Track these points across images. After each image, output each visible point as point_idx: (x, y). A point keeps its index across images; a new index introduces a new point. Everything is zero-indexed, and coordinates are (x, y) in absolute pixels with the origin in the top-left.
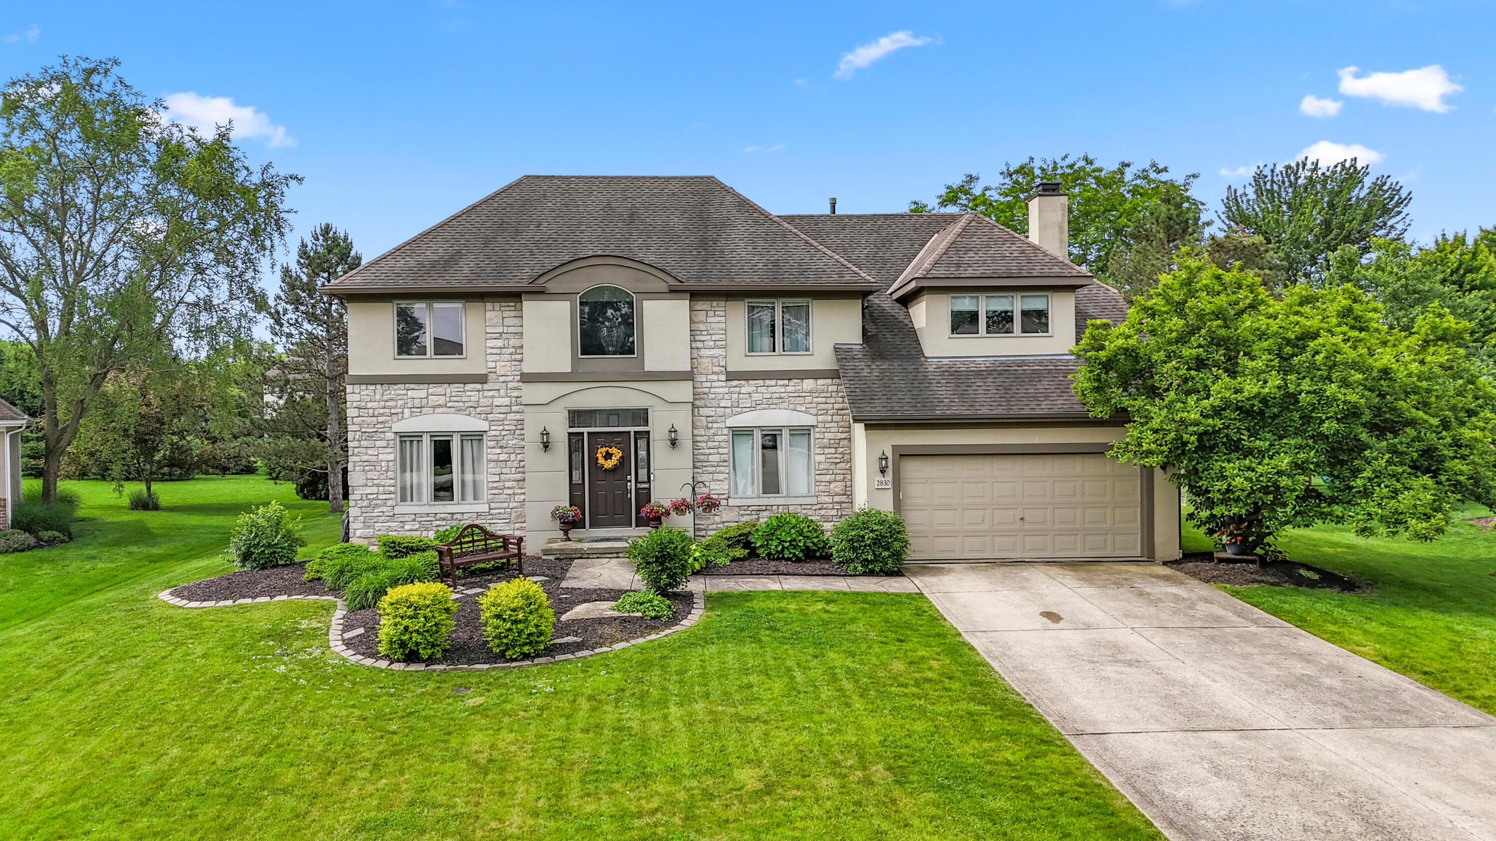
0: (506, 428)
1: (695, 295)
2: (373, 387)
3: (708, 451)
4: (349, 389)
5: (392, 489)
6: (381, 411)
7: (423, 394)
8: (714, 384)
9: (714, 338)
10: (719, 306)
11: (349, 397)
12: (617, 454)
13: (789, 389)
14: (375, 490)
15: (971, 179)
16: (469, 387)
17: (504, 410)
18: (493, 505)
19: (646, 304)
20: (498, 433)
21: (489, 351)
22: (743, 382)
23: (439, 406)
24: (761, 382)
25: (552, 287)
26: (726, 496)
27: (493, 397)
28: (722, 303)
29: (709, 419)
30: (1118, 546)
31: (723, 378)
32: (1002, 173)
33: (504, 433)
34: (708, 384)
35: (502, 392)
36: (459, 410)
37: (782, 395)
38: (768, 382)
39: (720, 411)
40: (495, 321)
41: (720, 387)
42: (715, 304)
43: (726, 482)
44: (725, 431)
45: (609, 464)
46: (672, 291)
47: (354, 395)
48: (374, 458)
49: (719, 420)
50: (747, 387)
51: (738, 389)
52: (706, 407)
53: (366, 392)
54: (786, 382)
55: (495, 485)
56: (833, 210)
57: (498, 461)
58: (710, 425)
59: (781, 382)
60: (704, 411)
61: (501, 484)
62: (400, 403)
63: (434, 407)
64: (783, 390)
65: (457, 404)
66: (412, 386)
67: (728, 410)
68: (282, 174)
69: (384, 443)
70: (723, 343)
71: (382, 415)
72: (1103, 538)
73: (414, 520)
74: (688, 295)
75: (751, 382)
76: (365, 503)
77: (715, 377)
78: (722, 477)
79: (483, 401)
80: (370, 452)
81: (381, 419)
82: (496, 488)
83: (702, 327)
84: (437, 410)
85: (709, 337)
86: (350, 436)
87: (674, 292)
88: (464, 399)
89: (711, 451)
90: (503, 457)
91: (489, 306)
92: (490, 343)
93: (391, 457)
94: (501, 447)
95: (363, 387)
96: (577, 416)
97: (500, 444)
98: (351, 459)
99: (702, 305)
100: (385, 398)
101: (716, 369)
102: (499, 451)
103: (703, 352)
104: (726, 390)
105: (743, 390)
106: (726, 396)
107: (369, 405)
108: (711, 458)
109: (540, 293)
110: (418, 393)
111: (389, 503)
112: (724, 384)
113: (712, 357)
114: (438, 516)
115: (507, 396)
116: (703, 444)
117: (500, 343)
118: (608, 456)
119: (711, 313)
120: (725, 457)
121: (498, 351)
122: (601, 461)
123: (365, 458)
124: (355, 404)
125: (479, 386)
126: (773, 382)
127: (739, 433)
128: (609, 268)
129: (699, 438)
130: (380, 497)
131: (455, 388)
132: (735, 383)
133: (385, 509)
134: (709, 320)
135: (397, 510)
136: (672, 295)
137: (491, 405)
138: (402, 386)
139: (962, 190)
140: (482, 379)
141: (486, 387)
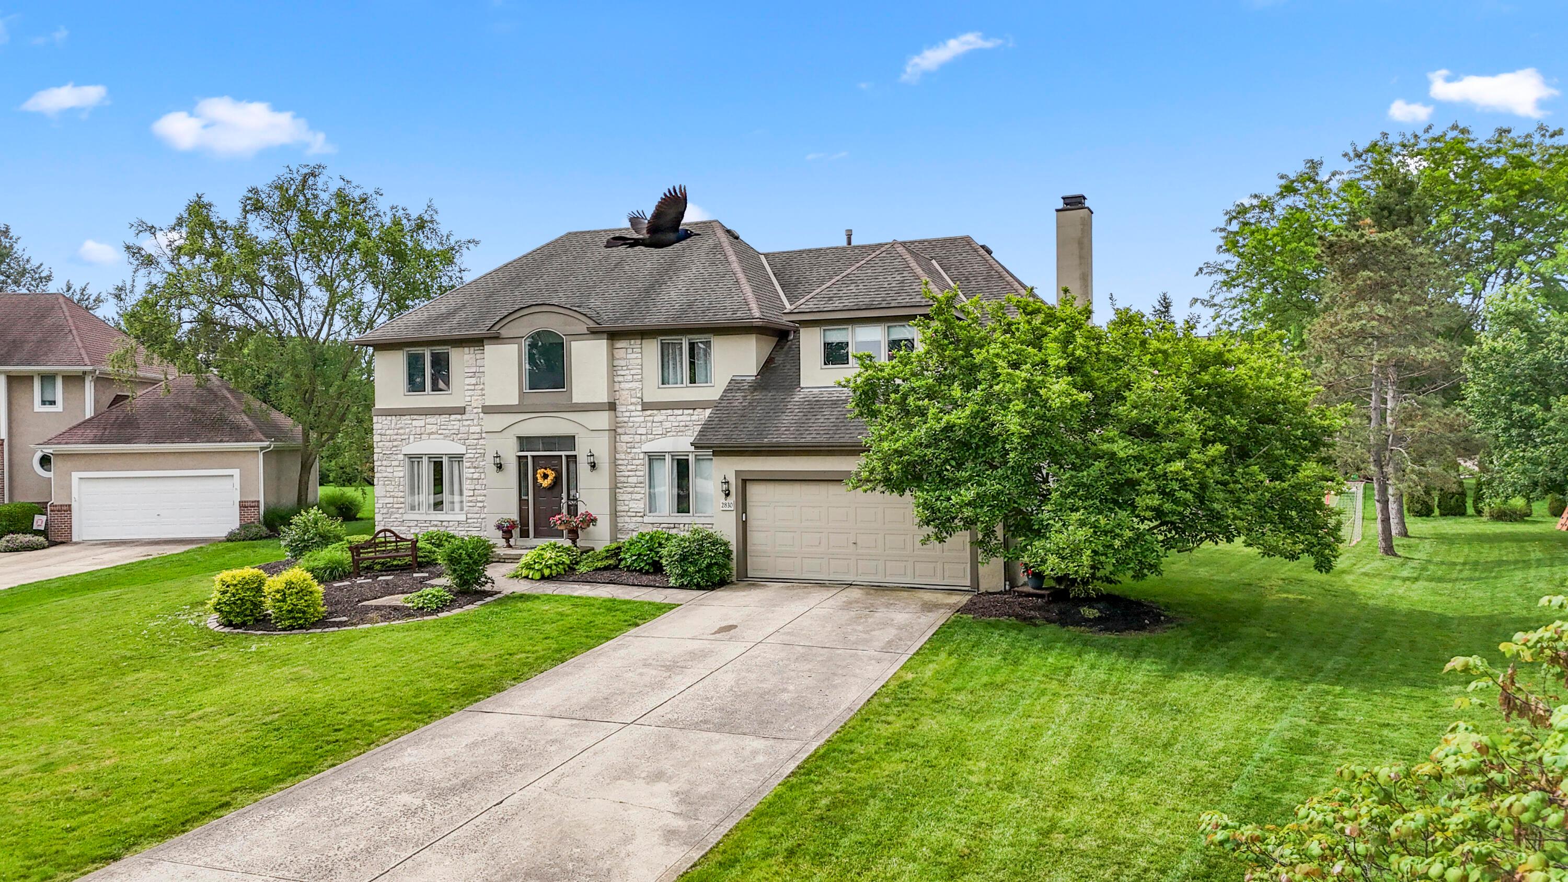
0: (478, 451)
1: (614, 335)
2: (389, 418)
3: (627, 474)
4: (375, 419)
5: (402, 500)
6: (395, 437)
7: (422, 423)
8: (633, 414)
9: (632, 372)
10: (635, 343)
11: (375, 426)
12: (552, 475)
13: (694, 418)
14: (391, 500)
15: (1314, 165)
16: (453, 417)
17: (476, 436)
18: (469, 515)
19: (574, 345)
20: (472, 456)
21: (467, 387)
22: (655, 412)
23: (432, 433)
24: (670, 412)
25: (504, 333)
26: (641, 514)
27: (469, 426)
28: (639, 342)
29: (629, 445)
30: (947, 574)
31: (639, 408)
32: (1345, 155)
33: (477, 455)
34: (628, 414)
35: (475, 421)
36: (446, 436)
37: (688, 423)
38: (676, 412)
39: (637, 438)
40: (470, 362)
41: (638, 417)
42: (633, 342)
43: (642, 501)
44: (641, 456)
45: (546, 483)
46: (593, 333)
47: (379, 424)
48: (390, 475)
49: (636, 445)
50: (660, 416)
51: (651, 418)
52: (625, 434)
53: (385, 422)
54: (691, 411)
55: (471, 499)
56: (849, 243)
57: (472, 479)
58: (629, 450)
59: (686, 412)
60: (625, 438)
61: (474, 498)
62: (407, 430)
63: (429, 434)
64: (689, 419)
65: (444, 432)
66: (415, 417)
67: (643, 437)
68: (464, 239)
69: (396, 463)
70: (640, 377)
71: (395, 440)
72: (932, 565)
73: (417, 526)
74: (605, 336)
75: (662, 412)
76: (385, 511)
77: (632, 408)
78: (638, 496)
79: (463, 430)
80: (389, 469)
81: (395, 443)
82: (471, 501)
83: (623, 363)
84: (432, 437)
85: (628, 372)
86: (376, 458)
87: (594, 333)
88: (449, 427)
89: (630, 473)
90: (476, 476)
91: (466, 349)
92: (468, 381)
93: (401, 474)
94: (475, 467)
95: (384, 418)
96: (525, 442)
97: (475, 464)
98: (376, 475)
99: (620, 344)
100: (398, 426)
101: (634, 400)
102: (473, 470)
103: (623, 385)
104: (642, 419)
105: (656, 419)
106: (642, 425)
107: (388, 432)
108: (630, 479)
109: (496, 338)
110: (419, 422)
111: (401, 511)
112: (640, 413)
113: (630, 389)
114: (433, 523)
115: (479, 425)
116: (623, 467)
117: (473, 381)
118: (545, 476)
119: (630, 351)
120: (641, 479)
121: (473, 387)
122: (540, 480)
123: (385, 474)
124: (379, 432)
125: (459, 417)
126: (680, 412)
127: (653, 458)
128: (545, 315)
129: (620, 462)
130: (396, 506)
131: (444, 418)
132: (649, 412)
133: (397, 516)
134: (629, 356)
135: (405, 517)
136: (592, 336)
137: (468, 433)
138: (408, 417)
139: (1302, 179)
140: (461, 411)
141: (464, 417)
